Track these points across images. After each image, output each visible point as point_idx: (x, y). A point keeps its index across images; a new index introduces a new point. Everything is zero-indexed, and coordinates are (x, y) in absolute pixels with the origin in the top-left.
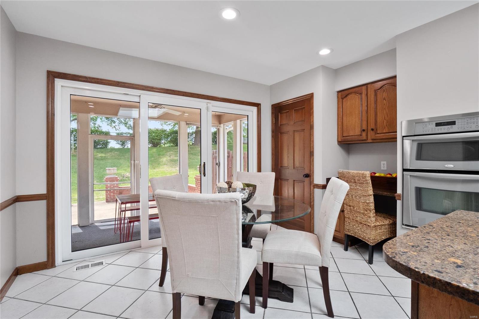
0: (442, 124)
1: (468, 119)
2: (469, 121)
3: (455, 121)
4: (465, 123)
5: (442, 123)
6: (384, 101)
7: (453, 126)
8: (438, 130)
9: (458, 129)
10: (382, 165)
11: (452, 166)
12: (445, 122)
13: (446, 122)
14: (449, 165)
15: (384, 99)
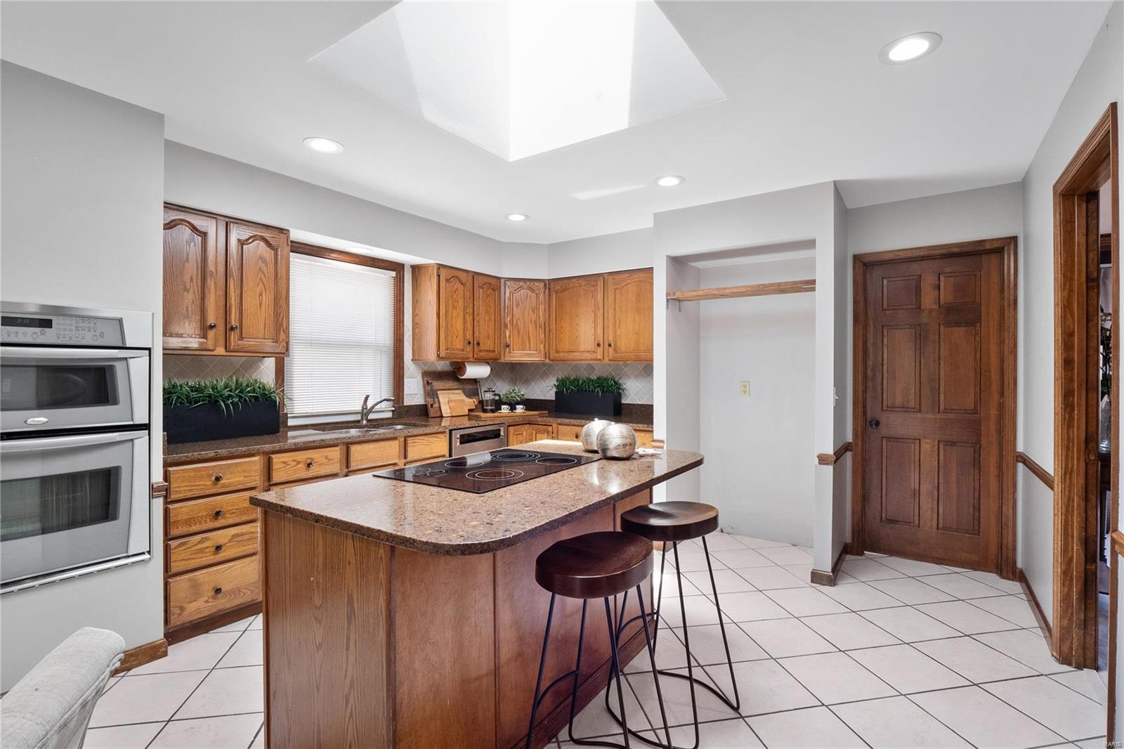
0: (18, 322)
1: (77, 320)
2: (81, 325)
3: (51, 320)
4: (74, 328)
5: (17, 318)
7: (47, 330)
8: (9, 336)
9: (58, 338)
11: (43, 419)
12: (23, 318)
13: (29, 319)
14: (36, 419)
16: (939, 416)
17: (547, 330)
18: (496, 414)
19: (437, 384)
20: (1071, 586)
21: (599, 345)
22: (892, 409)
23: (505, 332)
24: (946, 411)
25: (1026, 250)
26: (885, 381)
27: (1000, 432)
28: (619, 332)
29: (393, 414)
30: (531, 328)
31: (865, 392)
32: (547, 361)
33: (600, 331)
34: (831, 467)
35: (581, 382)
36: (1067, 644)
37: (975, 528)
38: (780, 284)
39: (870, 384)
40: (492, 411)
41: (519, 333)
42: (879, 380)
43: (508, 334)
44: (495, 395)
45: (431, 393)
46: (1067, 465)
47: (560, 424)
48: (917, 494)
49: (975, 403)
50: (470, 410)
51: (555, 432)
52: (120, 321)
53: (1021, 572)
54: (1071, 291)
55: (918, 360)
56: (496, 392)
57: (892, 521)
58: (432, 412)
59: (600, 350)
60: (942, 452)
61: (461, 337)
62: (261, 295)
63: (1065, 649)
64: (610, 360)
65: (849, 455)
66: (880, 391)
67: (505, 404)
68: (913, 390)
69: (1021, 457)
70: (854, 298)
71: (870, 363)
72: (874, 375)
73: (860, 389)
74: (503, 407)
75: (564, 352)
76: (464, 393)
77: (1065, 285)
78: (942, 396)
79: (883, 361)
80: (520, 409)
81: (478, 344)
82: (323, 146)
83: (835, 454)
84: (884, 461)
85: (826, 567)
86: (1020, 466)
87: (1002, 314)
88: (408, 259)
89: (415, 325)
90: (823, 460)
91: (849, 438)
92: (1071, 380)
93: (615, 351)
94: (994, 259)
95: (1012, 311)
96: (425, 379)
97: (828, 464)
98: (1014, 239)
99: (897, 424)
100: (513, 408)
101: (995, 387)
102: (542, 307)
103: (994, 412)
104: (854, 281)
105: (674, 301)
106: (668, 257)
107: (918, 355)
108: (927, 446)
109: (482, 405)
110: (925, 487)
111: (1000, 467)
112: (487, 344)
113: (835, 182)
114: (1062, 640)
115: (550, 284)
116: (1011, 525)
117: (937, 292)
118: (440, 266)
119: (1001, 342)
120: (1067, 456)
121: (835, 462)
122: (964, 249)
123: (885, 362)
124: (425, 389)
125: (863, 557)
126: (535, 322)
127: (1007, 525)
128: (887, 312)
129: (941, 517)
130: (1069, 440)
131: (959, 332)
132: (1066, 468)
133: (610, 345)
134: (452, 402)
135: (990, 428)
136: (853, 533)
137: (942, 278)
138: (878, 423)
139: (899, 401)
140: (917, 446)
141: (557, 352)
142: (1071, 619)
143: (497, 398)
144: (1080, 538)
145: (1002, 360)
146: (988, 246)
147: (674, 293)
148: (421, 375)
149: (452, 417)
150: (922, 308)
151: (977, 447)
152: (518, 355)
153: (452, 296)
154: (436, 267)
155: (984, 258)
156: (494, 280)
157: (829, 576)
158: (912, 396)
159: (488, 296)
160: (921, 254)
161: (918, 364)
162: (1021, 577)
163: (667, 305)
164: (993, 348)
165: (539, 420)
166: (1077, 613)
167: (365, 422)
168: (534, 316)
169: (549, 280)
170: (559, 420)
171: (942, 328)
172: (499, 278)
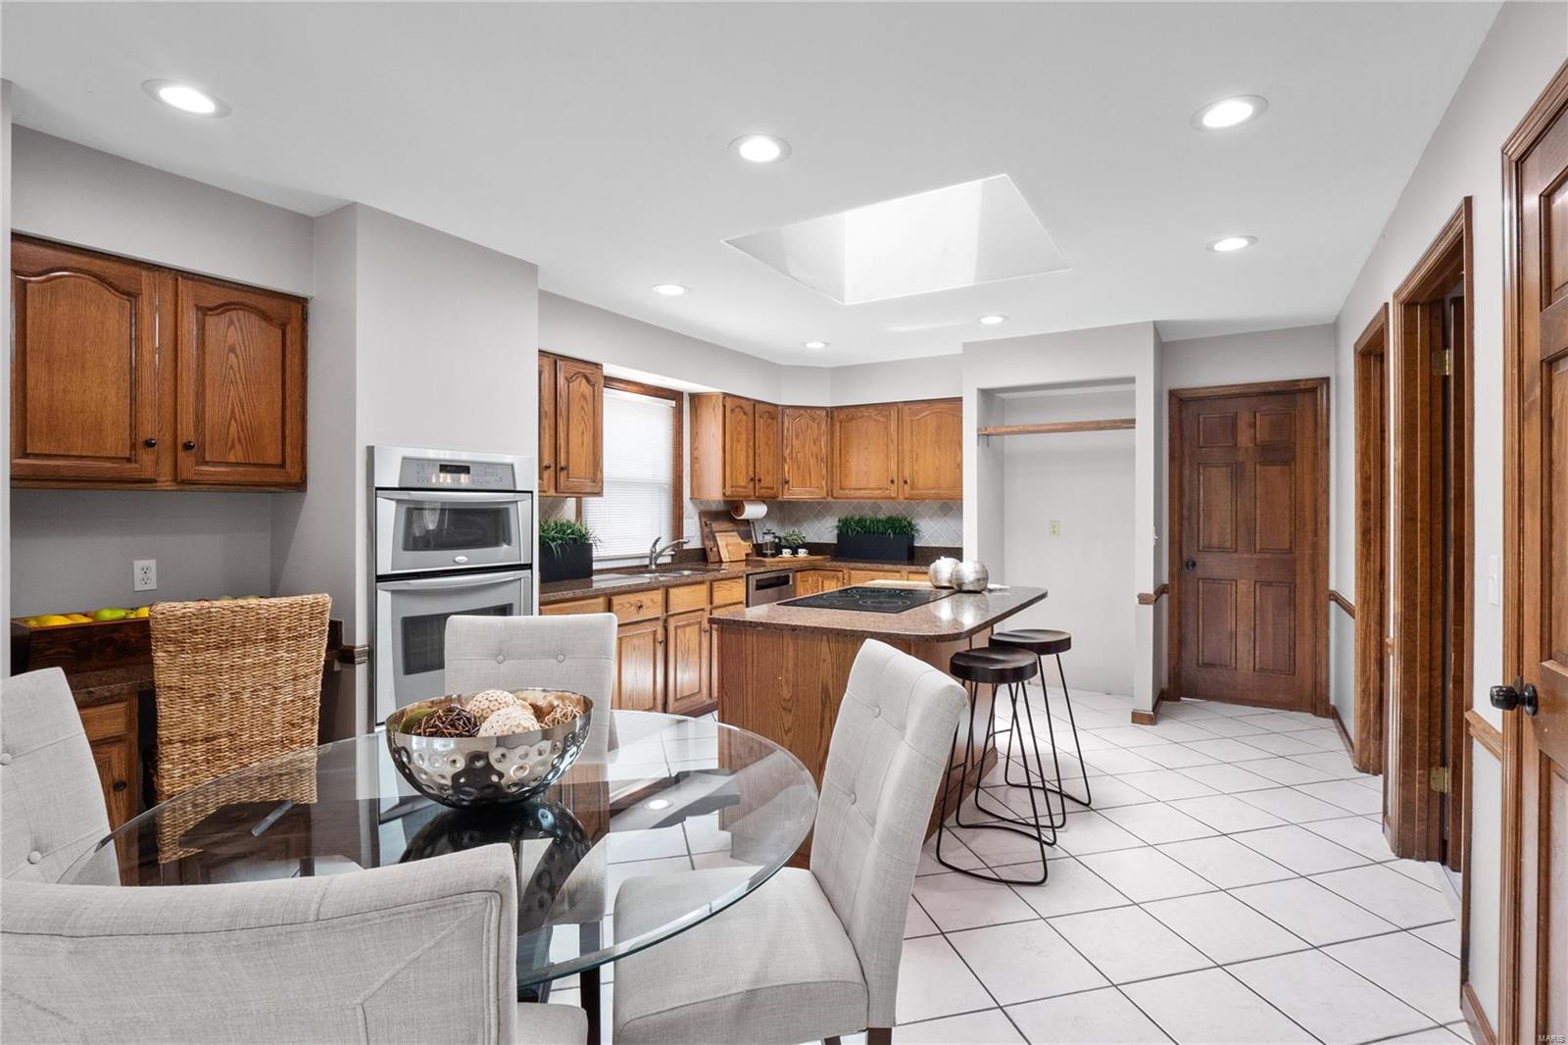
1: (485, 466)
2: (488, 470)
3: (469, 467)
4: (483, 473)
5: (449, 466)
6: (232, 355)
7: (466, 475)
9: (474, 483)
10: (138, 574)
11: (465, 559)
12: (454, 466)
14: (460, 558)
15: (232, 350)
16: (1255, 556)
17: (829, 464)
18: (776, 559)
19: (715, 526)
20: (1369, 702)
21: (892, 482)
22: (1209, 549)
23: (783, 468)
24: (1262, 551)
25: (1337, 390)
26: (1201, 520)
27: (1314, 571)
28: (916, 468)
29: (672, 559)
30: (812, 462)
31: (1181, 532)
32: (829, 499)
33: (893, 466)
34: (1151, 607)
35: (868, 522)
36: (1365, 755)
37: (1292, 670)
38: (1098, 422)
39: (1186, 523)
40: (773, 556)
41: (799, 468)
42: (1195, 520)
43: (786, 469)
44: (775, 537)
45: (708, 535)
46: (1365, 595)
47: (853, 569)
48: (1234, 636)
49: (1291, 543)
50: (747, 555)
51: (846, 577)
52: (512, 466)
53: (1334, 708)
54: (1368, 440)
55: (1234, 499)
56: (777, 535)
57: (1207, 665)
58: (712, 557)
59: (894, 487)
60: (1258, 593)
61: (744, 473)
62: (583, 433)
63: (1364, 760)
64: (906, 499)
65: (1165, 597)
66: (1196, 531)
67: (786, 547)
68: (1229, 530)
69: (1333, 595)
70: (1170, 435)
71: (1186, 502)
72: (1190, 515)
73: (1177, 528)
74: (784, 551)
75: (850, 489)
76: (740, 535)
77: (1363, 434)
78: (1258, 535)
79: (1199, 499)
80: (802, 553)
81: (760, 480)
82: (670, 290)
83: (1155, 593)
84: (1201, 603)
85: (1147, 706)
86: (1333, 604)
87: (1316, 454)
88: (686, 386)
89: (694, 460)
90: (1143, 599)
91: (1166, 580)
92: (1369, 519)
93: (912, 488)
94: (1308, 397)
95: (1324, 450)
96: (703, 520)
97: (1148, 604)
98: (1327, 380)
99: (1213, 565)
100: (795, 552)
101: (1309, 527)
102: (823, 439)
103: (1308, 552)
104: (1170, 417)
105: (984, 436)
106: (979, 389)
107: (1234, 494)
108: (1243, 586)
109: (759, 549)
110: (1242, 629)
111: (1314, 606)
112: (767, 481)
113: (1154, 322)
114: (1362, 751)
115: (832, 412)
116: (1324, 663)
117: (1253, 430)
118: (726, 395)
119: (1315, 482)
120: (1365, 587)
121: (1156, 600)
122: (1279, 389)
123: (1201, 501)
124: (702, 532)
125: (1180, 703)
126: (817, 456)
127: (1320, 662)
128: (1204, 450)
129: (1257, 659)
130: (1367, 572)
131: (1274, 471)
132: (1365, 598)
133: (906, 482)
134: (730, 546)
135: (1304, 568)
136: (1169, 678)
137: (1258, 415)
138: (1194, 565)
139: (1215, 541)
140: (1234, 587)
141: (841, 489)
142: (1368, 733)
143: (777, 540)
144: (1376, 659)
145: (1316, 500)
146: (1302, 386)
147: (986, 429)
148: (697, 515)
149: (731, 562)
150: (1239, 445)
151: (1292, 588)
152: (796, 493)
153: (736, 428)
154: (721, 397)
155: (1299, 397)
156: (773, 407)
157: (1150, 715)
158: (1229, 536)
159: (768, 426)
160: (1238, 391)
161: (1234, 503)
162: (1334, 714)
163: (978, 441)
164: (1307, 488)
165: (828, 564)
166: (1374, 726)
167: (653, 567)
168: (815, 449)
169: (831, 408)
170: (852, 565)
171: (1258, 467)
172: (776, 406)
